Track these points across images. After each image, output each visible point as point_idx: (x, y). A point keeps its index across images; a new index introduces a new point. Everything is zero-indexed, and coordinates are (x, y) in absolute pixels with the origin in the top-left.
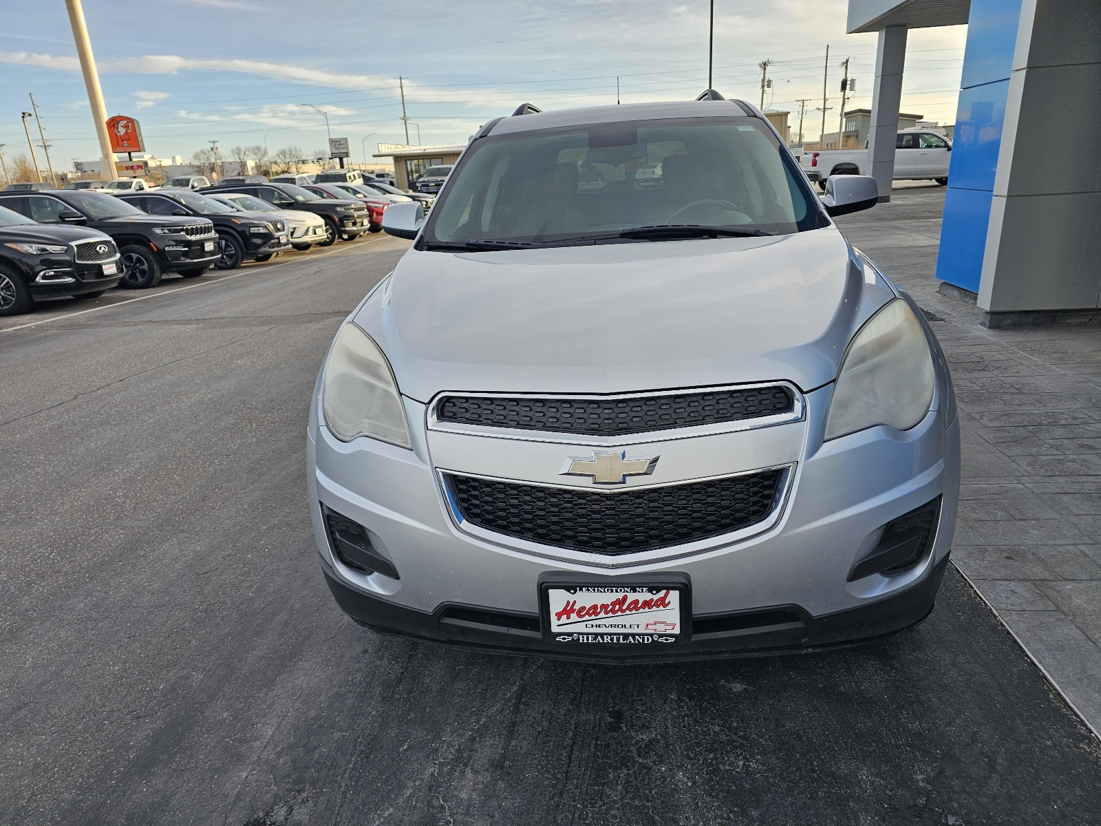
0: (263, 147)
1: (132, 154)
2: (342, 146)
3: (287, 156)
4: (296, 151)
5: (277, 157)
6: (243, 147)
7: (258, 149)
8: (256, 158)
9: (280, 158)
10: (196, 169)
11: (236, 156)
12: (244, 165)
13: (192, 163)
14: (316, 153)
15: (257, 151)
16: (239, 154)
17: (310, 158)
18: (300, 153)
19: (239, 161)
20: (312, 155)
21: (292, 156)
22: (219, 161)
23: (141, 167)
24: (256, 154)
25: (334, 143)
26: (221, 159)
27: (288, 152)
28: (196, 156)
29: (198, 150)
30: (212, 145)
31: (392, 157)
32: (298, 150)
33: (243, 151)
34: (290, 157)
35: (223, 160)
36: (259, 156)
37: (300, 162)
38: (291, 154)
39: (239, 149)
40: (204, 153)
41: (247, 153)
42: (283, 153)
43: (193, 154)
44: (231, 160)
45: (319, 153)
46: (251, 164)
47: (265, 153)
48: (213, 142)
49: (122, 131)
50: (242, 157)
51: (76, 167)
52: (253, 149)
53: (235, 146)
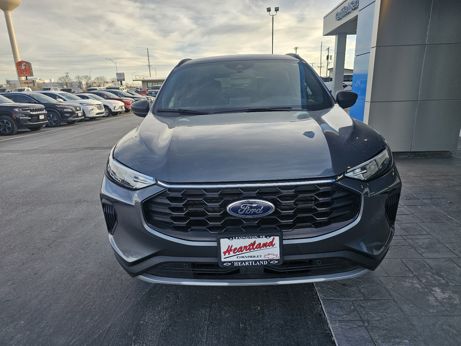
0: (89, 76)
1: (28, 77)
2: (122, 76)
3: (99, 80)
4: (103, 78)
5: (95, 80)
6: (80, 75)
7: (87, 76)
8: (86, 80)
9: (96, 81)
10: (60, 84)
11: (77, 79)
12: (81, 83)
13: (59, 82)
14: (112, 79)
15: (86, 78)
16: (78, 79)
17: (109, 81)
18: (105, 79)
19: (78, 81)
20: (110, 80)
21: (102, 80)
23: (31, 83)
24: (86, 79)
25: (118, 75)
26: (71, 80)
27: (100, 78)
28: (60, 79)
29: (61, 76)
30: (66, 74)
31: (141, 81)
32: (104, 78)
33: (80, 77)
34: (101, 80)
35: (71, 81)
36: (88, 80)
37: (106, 82)
38: (101, 79)
39: (78, 76)
40: (63, 78)
41: (82, 78)
42: (98, 78)
43: (58, 78)
44: (75, 81)
45: (113, 79)
46: (84, 83)
47: (90, 78)
49: (23, 67)
50: (80, 80)
51: (7, 82)
52: (85, 76)
53: (77, 75)
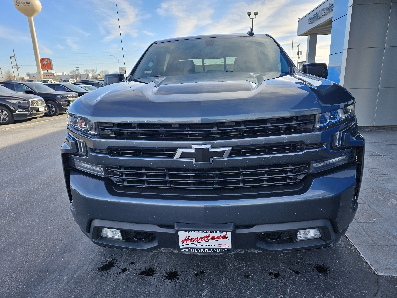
0: (95, 70)
1: (49, 71)
2: (123, 70)
3: (104, 73)
5: (100, 73)
6: (88, 69)
7: (94, 70)
9: (101, 73)
10: (71, 77)
11: (85, 72)
12: (88, 76)
13: (70, 75)
14: (114, 72)
15: (93, 71)
16: (86, 72)
18: (108, 72)
19: (86, 74)
22: (79, 74)
23: (52, 76)
24: (92, 72)
25: (121, 69)
26: (80, 73)
27: (104, 72)
28: (71, 72)
29: (72, 70)
30: (77, 69)
33: (88, 71)
35: (81, 74)
36: (94, 73)
40: (74, 71)
41: (89, 71)
42: (102, 72)
44: (84, 74)
46: (90, 75)
47: (96, 71)
48: (78, 67)
49: (46, 63)
50: (87, 73)
51: (28, 75)
52: (92, 70)
53: (85, 69)
